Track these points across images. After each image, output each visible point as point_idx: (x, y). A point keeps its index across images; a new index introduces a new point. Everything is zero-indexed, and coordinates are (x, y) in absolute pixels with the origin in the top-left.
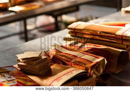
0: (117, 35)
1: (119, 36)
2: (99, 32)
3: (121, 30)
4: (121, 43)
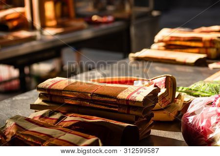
0: (120, 99)
1: (123, 100)
2: (89, 95)
3: (127, 90)
4: (126, 112)
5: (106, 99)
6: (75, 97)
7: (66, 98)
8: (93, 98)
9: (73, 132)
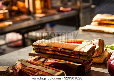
0: (75, 51)
1: (77, 52)
2: (59, 49)
3: (78, 46)
4: (78, 58)
5: (68, 51)
6: (52, 50)
7: (47, 51)
8: (61, 51)
9: (51, 68)
